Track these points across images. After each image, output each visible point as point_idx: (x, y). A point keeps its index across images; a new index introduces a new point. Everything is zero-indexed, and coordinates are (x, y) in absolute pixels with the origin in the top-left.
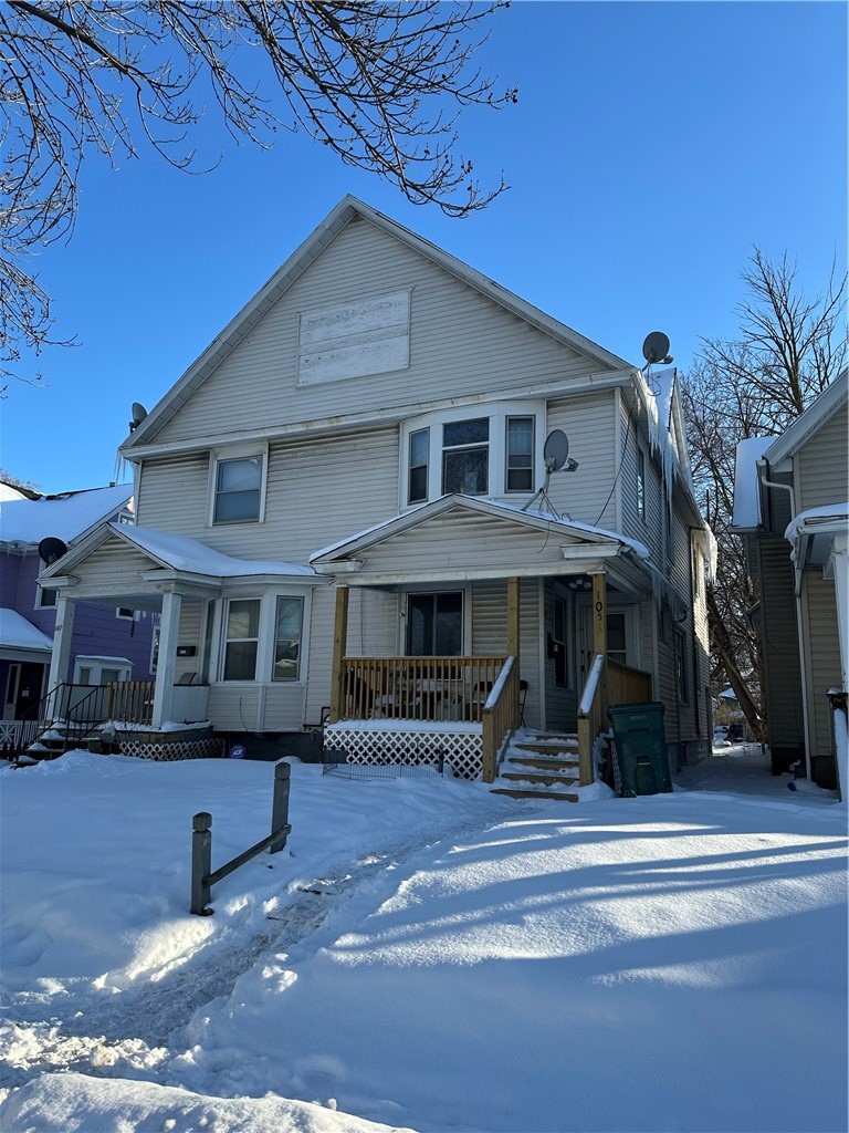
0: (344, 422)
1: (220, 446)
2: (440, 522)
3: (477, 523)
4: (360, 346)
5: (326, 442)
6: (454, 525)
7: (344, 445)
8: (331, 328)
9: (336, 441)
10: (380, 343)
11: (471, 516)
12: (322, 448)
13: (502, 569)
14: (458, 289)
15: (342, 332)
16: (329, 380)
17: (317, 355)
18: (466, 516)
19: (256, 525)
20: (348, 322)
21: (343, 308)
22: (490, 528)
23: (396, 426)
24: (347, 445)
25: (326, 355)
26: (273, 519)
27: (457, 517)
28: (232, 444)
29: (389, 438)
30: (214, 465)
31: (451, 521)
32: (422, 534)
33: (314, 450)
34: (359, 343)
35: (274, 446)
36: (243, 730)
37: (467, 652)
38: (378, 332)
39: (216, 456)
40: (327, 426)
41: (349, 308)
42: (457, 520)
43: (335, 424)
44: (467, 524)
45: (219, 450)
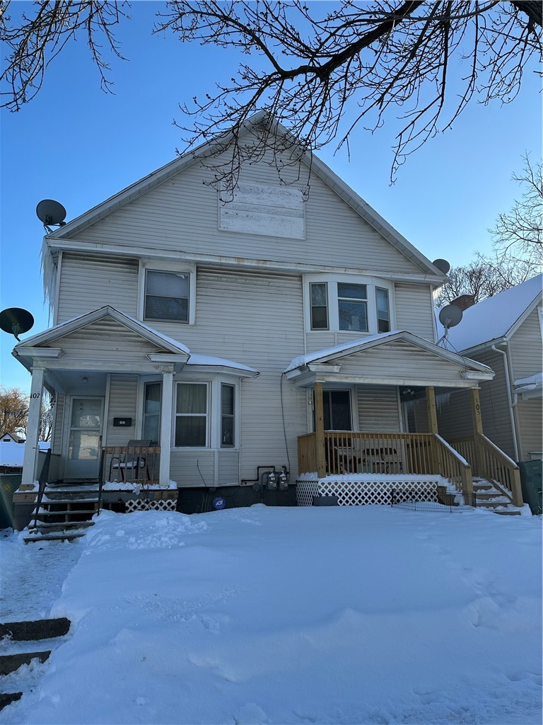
0: (268, 265)
1: (149, 258)
2: (389, 347)
3: (411, 351)
4: (270, 215)
5: (246, 276)
6: (397, 350)
7: (260, 281)
8: (246, 196)
9: (253, 276)
10: (284, 217)
11: (407, 346)
12: (242, 279)
13: (425, 381)
14: (335, 200)
15: (255, 202)
16: (246, 232)
17: (235, 211)
18: (404, 346)
19: (186, 326)
20: (259, 196)
21: (253, 184)
22: (419, 355)
23: (300, 276)
24: (263, 281)
25: (242, 213)
26: (202, 324)
27: (399, 346)
28: (162, 259)
29: (294, 283)
30: (142, 272)
31: (395, 348)
32: (377, 353)
33: (236, 279)
34: (268, 212)
35: (201, 268)
36: (203, 485)
37: (355, 429)
38: (282, 209)
39: (144, 265)
40: (255, 265)
41: (260, 186)
42: (399, 348)
43: (261, 265)
44: (406, 350)
45: (145, 260)
